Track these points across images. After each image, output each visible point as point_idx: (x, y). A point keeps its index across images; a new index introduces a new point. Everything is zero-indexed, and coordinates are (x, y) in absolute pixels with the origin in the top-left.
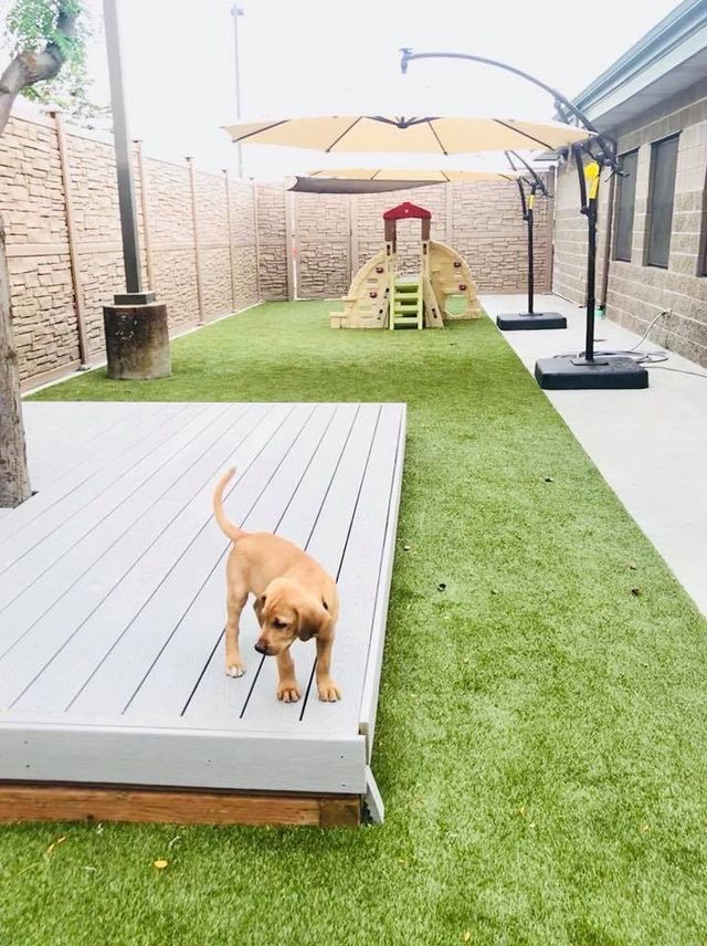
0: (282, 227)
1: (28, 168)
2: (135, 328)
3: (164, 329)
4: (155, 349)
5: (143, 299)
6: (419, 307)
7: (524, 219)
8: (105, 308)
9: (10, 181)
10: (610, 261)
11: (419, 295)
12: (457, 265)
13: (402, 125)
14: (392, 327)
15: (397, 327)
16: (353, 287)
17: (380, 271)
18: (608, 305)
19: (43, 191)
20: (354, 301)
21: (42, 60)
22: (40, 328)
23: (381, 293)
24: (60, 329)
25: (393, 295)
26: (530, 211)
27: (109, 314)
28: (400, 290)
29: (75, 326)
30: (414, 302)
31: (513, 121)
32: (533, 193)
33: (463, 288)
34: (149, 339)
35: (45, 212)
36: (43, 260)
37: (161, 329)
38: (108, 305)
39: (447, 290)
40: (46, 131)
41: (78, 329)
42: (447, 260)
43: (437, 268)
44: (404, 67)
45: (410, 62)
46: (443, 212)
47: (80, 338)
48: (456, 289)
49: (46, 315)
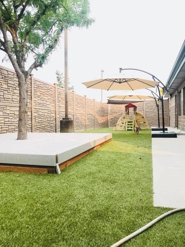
0: (107, 112)
1: (48, 93)
2: (66, 124)
3: (72, 125)
4: (70, 129)
5: (68, 119)
6: (133, 126)
7: (157, 106)
8: (61, 121)
9: (44, 95)
10: (178, 116)
11: (133, 123)
12: (143, 117)
13: (120, 83)
14: (126, 130)
15: (128, 130)
16: (118, 121)
17: (124, 118)
18: (178, 126)
19: (51, 98)
20: (119, 125)
21: (38, 64)
22: (47, 124)
23: (125, 123)
24: (51, 125)
25: (127, 123)
26: (158, 105)
27: (61, 122)
28: (129, 122)
29: (55, 125)
30: (132, 125)
31: (138, 78)
32: (158, 101)
33: (144, 123)
34: (69, 127)
35: (51, 102)
36: (49, 111)
37: (71, 125)
38: (61, 120)
39: (141, 123)
40: (53, 87)
41: (56, 126)
42: (140, 116)
43: (138, 118)
44: (120, 72)
45: (121, 71)
46: (143, 108)
47: (56, 128)
48: (143, 123)
49: (49, 122)
